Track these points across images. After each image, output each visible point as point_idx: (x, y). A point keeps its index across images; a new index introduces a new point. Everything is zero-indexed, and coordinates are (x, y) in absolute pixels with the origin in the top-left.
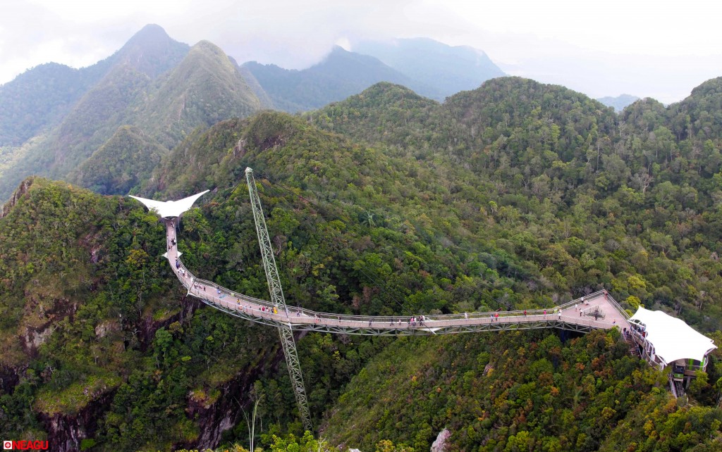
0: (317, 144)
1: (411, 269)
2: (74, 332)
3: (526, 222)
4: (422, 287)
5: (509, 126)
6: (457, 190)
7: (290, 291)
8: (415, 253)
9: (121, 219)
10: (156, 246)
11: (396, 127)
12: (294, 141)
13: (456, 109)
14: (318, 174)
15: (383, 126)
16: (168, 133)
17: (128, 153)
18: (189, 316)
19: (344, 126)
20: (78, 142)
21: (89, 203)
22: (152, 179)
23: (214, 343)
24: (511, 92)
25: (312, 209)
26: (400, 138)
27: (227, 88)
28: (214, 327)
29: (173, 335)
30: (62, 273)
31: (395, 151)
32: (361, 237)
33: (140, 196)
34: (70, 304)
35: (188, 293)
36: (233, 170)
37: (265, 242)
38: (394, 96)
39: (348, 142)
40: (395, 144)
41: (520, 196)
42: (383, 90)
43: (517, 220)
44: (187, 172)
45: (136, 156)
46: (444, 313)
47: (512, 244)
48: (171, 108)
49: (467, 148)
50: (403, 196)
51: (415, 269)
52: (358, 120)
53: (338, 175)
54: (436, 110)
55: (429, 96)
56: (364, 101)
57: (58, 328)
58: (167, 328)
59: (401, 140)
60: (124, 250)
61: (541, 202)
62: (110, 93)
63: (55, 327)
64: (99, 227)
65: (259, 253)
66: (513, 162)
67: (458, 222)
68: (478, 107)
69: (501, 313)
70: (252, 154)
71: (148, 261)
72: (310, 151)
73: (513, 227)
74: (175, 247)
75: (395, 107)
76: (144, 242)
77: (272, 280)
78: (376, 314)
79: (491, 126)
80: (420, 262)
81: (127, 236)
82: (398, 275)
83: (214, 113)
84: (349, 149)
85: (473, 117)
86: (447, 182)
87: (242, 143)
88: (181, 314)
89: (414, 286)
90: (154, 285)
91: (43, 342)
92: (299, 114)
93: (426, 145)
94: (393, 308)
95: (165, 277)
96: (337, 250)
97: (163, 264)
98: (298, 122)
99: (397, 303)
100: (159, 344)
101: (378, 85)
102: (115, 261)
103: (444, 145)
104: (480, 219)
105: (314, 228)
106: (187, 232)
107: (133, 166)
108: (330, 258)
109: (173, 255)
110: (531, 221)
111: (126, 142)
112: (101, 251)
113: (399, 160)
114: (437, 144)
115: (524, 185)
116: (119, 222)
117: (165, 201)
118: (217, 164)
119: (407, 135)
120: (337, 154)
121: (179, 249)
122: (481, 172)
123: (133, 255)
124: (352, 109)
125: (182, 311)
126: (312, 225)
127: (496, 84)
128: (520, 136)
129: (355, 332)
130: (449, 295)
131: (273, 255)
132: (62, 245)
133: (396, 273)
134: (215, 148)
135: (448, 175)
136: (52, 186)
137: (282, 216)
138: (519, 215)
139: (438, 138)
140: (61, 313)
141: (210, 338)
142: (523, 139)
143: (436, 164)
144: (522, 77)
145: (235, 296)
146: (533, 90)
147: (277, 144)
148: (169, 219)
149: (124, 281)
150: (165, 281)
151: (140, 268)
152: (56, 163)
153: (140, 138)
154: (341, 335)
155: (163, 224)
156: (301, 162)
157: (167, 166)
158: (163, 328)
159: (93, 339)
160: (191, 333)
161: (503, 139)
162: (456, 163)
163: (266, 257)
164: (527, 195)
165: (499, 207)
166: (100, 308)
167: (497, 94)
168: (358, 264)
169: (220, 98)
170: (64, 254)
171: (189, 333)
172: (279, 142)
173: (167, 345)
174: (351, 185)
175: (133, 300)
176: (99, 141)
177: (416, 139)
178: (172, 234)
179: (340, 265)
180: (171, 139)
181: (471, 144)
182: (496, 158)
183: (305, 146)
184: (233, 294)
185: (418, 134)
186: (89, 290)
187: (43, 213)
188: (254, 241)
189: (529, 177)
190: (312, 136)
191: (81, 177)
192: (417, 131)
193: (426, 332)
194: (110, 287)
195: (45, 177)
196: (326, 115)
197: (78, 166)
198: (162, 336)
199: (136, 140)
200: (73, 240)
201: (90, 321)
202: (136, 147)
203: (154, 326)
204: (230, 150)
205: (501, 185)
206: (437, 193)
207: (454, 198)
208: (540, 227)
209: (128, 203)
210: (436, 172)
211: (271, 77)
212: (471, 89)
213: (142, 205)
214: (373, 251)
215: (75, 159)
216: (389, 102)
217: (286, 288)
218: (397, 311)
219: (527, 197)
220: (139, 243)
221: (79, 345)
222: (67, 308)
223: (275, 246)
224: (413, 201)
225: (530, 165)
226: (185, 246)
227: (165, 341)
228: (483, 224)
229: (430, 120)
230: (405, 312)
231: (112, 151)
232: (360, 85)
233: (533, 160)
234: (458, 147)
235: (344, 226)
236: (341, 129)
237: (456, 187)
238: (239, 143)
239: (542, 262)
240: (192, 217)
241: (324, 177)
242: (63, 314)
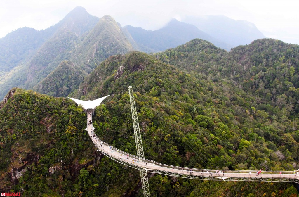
0: (160, 70)
1: (213, 144)
2: (37, 171)
3: (272, 120)
4: (218, 154)
5: (266, 66)
6: (234, 99)
7: (148, 151)
8: (215, 135)
9: (64, 110)
10: (82, 124)
11: (203, 63)
12: (148, 68)
13: (236, 55)
14: (160, 86)
15: (196, 62)
16: (87, 65)
17: (66, 75)
18: (98, 162)
19: (175, 61)
20: (40, 69)
21: (46, 102)
22: (79, 89)
23: (111, 177)
24: (268, 47)
25: (161, 108)
26: (205, 69)
27: (115, 38)
28: (111, 168)
29: (89, 172)
30: (31, 139)
31: (202, 76)
32: (186, 125)
33: (74, 98)
34: (35, 156)
35: (98, 150)
36: (122, 85)
37: (136, 125)
38: (203, 46)
39: (177, 70)
40: (202, 72)
41: (269, 105)
42: (197, 43)
43: (266, 118)
44: (98, 85)
45: (70, 77)
46: (230, 169)
47: (262, 131)
48: (89, 51)
49: (241, 77)
50: (204, 101)
51: (215, 144)
52: (183, 58)
53: (170, 87)
54: (225, 55)
55: (222, 47)
56: (186, 48)
57: (29, 169)
58: (86, 169)
59: (205, 70)
60: (64, 126)
61: (281, 109)
62: (57, 43)
63: (27, 168)
64: (52, 114)
65: (132, 130)
66: (266, 86)
67: (233, 117)
68: (249, 55)
69: (262, 171)
70: (126, 73)
71: (77, 132)
72: (156, 73)
73: (264, 122)
74: (91, 125)
75: (203, 53)
76: (75, 122)
77: (139, 145)
78: (192, 167)
79: (255, 65)
80: (218, 140)
81: (66, 119)
82: (205, 147)
83: (108, 51)
84: (177, 74)
85: (245, 60)
86: (229, 95)
87: (122, 68)
88: (94, 161)
89: (214, 153)
90: (80, 145)
91: (21, 176)
92: (152, 54)
93: (218, 74)
94: (202, 164)
95: (86, 141)
96: (174, 131)
97: (84, 134)
98: (151, 58)
99: (204, 162)
100: (81, 177)
101: (194, 40)
102: (59, 132)
103: (229, 74)
104: (245, 116)
105: (162, 119)
106: (98, 117)
107: (69, 82)
108: (169, 135)
109: (90, 129)
110: (274, 120)
111: (65, 70)
112: (52, 126)
113: (203, 81)
114: (225, 74)
115: (272, 100)
116: (62, 111)
117: (87, 101)
118: (114, 81)
119: (209, 68)
120: (170, 76)
121: (94, 126)
122: (248, 90)
123: (69, 129)
124: (180, 52)
125: (94, 160)
126: (161, 117)
127: (260, 42)
128: (272, 72)
129: (180, 176)
130: (233, 159)
131: (140, 132)
132: (31, 124)
133: (205, 145)
134: (108, 69)
135: (229, 91)
136: (26, 93)
137: (146, 111)
138: (268, 116)
139: (225, 70)
140: (30, 160)
141: (109, 174)
142: (273, 74)
143: (223, 85)
144: (275, 39)
145: (119, 152)
146: (281, 47)
147: (140, 69)
148: (89, 110)
149: (64, 143)
150: (86, 143)
151: (73, 136)
152: (28, 81)
153: (73, 67)
154: (173, 177)
155: (85, 113)
156: (151, 79)
157: (87, 82)
158: (84, 168)
159: (48, 174)
160: (99, 171)
161: (261, 73)
162: (234, 85)
163: (136, 132)
164: (273, 105)
165: (257, 110)
166: (51, 158)
167: (260, 48)
168: (184, 139)
169: (112, 43)
170: (32, 129)
171: (98, 171)
172: (141, 68)
173: (86, 178)
174: (177, 93)
175: (68, 153)
176: (51, 69)
177: (213, 71)
178: (90, 118)
179: (174, 139)
180: (89, 68)
181: (243, 75)
182: (257, 83)
183: (154, 71)
184: (118, 151)
185: (215, 68)
186: (45, 147)
187: (21, 107)
188: (130, 124)
189: (275, 95)
190: (158, 66)
191: (41, 88)
192: (214, 66)
193: (219, 179)
194: (56, 146)
195: (22, 88)
196: (166, 55)
197: (40, 82)
198: (83, 173)
199: (71, 68)
200: (37, 122)
201: (46, 165)
202: (70, 72)
203: (79, 167)
204: (116, 71)
205: (259, 98)
206: (223, 100)
207: (232, 104)
208: (279, 124)
209: (67, 101)
210: (223, 89)
211: (138, 33)
212: (245, 45)
213: (74, 102)
214: (192, 132)
215: (38, 78)
216: (200, 49)
217: (145, 149)
218: (204, 167)
219: (273, 106)
220: (73, 122)
221: (40, 178)
222: (34, 158)
223: (141, 127)
224: (210, 104)
225: (276, 88)
226: (97, 124)
227: (85, 176)
228: (247, 119)
229: (222, 60)
230: (209, 167)
231: (58, 74)
232: (185, 40)
233: (278, 86)
234: (236, 76)
235: (178, 118)
236: (173, 63)
237: (233, 98)
238: (120, 67)
239: (279, 143)
240: (101, 109)
241: (163, 87)
242: (32, 162)
